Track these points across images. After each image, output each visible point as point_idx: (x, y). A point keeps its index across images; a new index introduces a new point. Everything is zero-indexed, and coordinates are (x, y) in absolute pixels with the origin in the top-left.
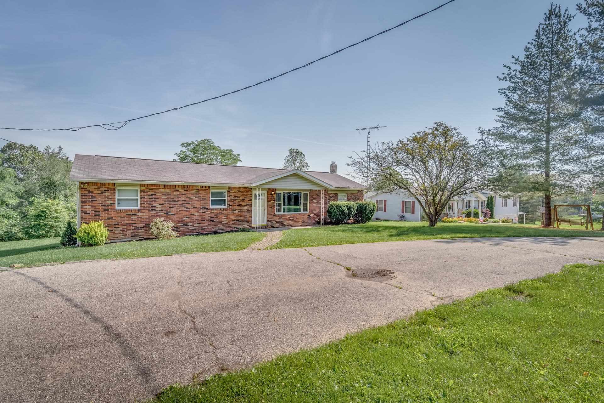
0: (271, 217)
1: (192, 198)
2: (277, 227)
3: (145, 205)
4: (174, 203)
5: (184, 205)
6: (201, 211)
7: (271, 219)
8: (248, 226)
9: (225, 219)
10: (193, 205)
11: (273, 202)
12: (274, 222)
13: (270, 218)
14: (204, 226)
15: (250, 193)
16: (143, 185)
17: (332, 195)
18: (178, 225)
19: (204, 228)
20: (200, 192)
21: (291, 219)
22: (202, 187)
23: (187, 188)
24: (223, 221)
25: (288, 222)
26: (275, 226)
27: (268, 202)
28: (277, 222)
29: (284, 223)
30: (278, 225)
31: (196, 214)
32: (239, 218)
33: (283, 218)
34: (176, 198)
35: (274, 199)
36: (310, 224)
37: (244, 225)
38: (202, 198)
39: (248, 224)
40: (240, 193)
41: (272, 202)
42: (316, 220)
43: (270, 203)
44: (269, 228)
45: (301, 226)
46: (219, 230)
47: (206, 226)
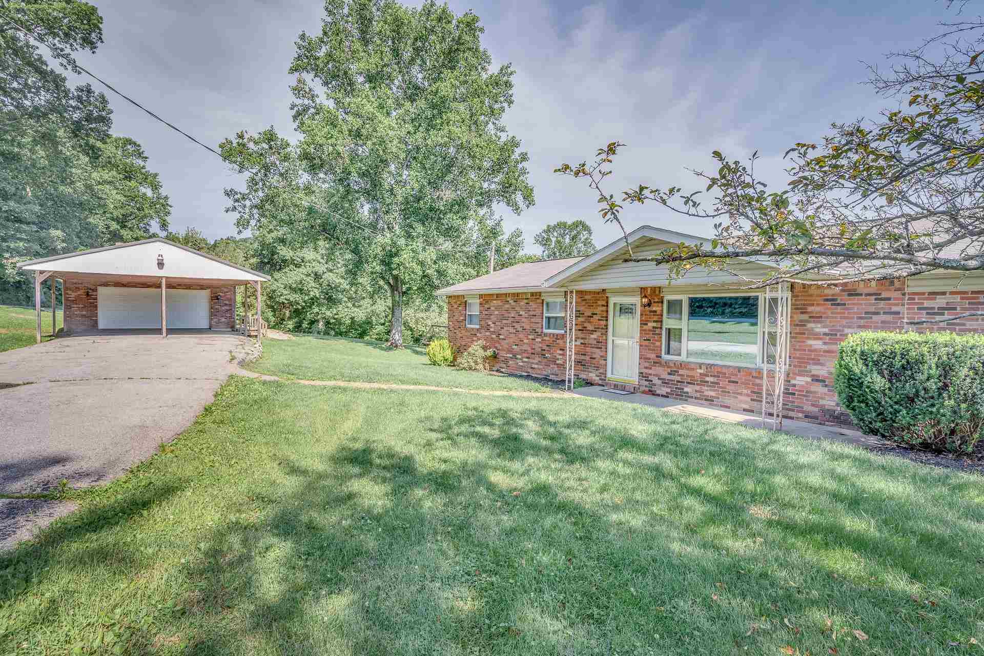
0: (647, 365)
1: (521, 313)
2: (662, 396)
3: (483, 323)
4: (504, 322)
5: (514, 324)
6: (530, 337)
7: (647, 371)
8: (598, 378)
9: (560, 355)
10: (523, 325)
11: (655, 325)
12: (656, 381)
13: (646, 368)
14: (533, 363)
15: (604, 303)
16: (481, 296)
17: (940, 302)
18: (508, 355)
19: (533, 366)
20: (531, 304)
21: (707, 379)
22: (532, 294)
23: (517, 297)
24: (558, 359)
25: (698, 388)
26: (658, 392)
27: (643, 323)
28: (665, 383)
29: (686, 390)
30: (669, 390)
31: (526, 341)
32: (583, 357)
33: (681, 372)
34: (506, 315)
35: (656, 318)
36: (791, 414)
37: (591, 375)
38: (532, 313)
39: (597, 372)
40: (584, 303)
41: (651, 325)
42: (822, 402)
43: (645, 327)
44: (644, 392)
45: (745, 410)
46: (553, 374)
47: (537, 364)
